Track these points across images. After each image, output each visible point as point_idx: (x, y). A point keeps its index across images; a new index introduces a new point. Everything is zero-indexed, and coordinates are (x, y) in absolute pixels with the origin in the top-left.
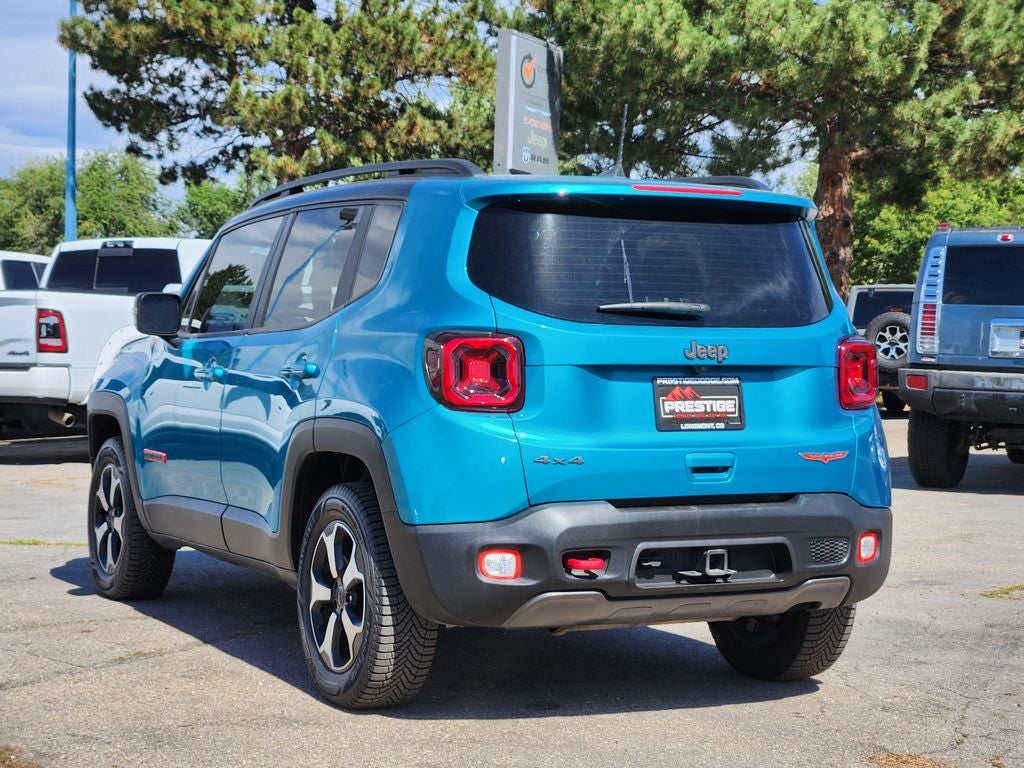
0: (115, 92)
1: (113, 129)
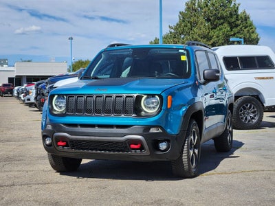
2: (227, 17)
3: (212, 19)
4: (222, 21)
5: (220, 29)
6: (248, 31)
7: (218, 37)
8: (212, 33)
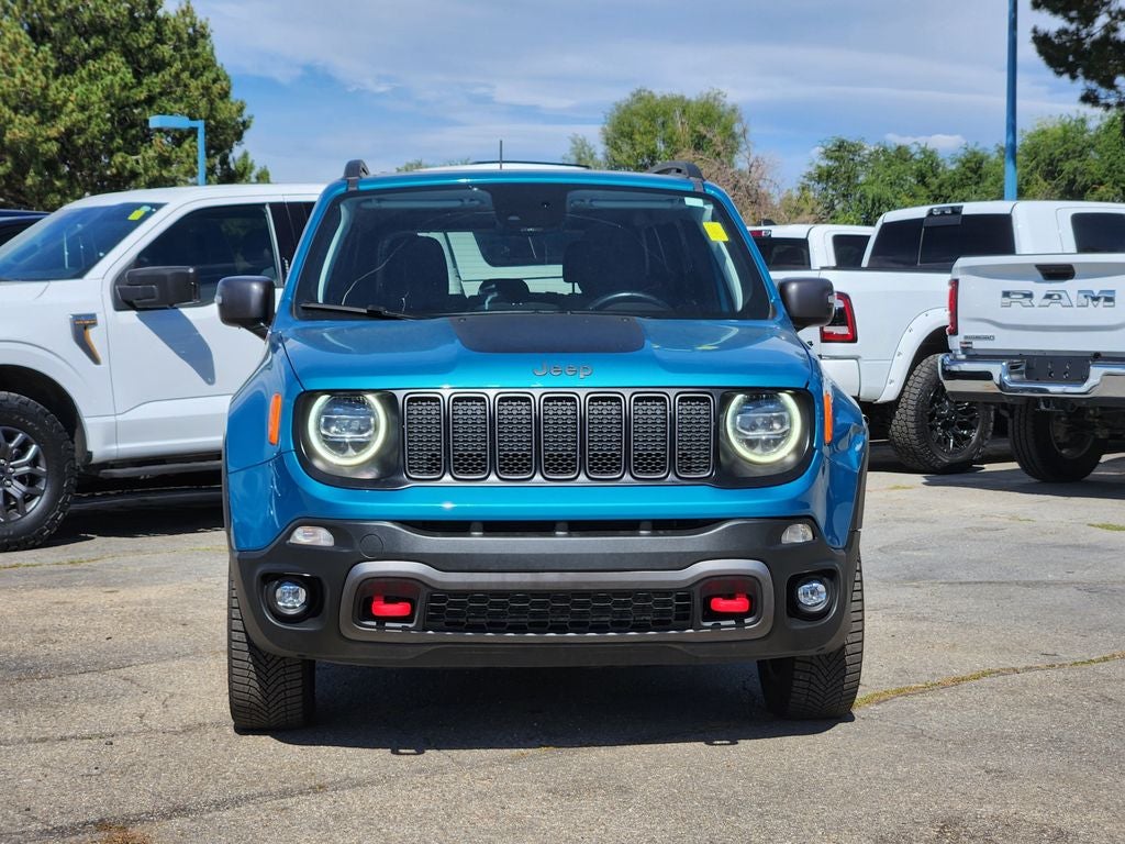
0: (1062, 32)
1: (1066, 77)
2: (117, 26)
3: (54, 29)
4: (97, 41)
5: (94, 77)
6: (206, 88)
7: (83, 108)
8: (57, 91)
